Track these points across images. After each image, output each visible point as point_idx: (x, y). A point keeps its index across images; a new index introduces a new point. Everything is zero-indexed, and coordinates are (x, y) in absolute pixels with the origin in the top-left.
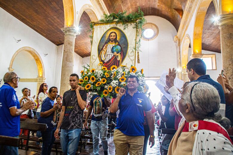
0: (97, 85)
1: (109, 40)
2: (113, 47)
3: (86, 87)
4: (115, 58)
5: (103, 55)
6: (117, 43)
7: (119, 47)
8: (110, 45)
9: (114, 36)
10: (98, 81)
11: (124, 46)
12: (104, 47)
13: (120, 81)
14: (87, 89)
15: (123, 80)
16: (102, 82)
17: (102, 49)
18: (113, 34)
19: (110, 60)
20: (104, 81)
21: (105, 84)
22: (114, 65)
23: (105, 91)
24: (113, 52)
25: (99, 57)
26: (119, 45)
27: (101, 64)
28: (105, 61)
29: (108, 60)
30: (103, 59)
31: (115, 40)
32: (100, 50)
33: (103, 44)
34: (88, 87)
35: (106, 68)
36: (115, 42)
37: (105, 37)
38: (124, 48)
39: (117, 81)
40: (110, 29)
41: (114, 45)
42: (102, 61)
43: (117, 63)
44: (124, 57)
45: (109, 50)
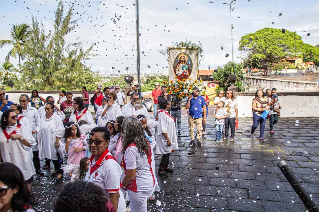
0: (175, 91)
1: (180, 62)
2: (183, 66)
3: (169, 93)
4: (185, 73)
5: (177, 71)
6: (186, 64)
7: (187, 66)
8: (182, 65)
9: (183, 59)
10: (175, 89)
11: (190, 66)
12: (178, 66)
13: (189, 89)
14: (170, 94)
16: (178, 90)
17: (176, 67)
18: (183, 57)
19: (181, 75)
20: (179, 89)
21: (180, 91)
22: (184, 78)
23: (180, 95)
24: (183, 69)
25: (174, 72)
26: (187, 64)
27: (176, 77)
28: (179, 75)
29: (180, 74)
30: (177, 73)
31: (184, 62)
33: (177, 64)
34: (170, 93)
35: (180, 80)
36: (185, 63)
37: (178, 59)
38: (190, 67)
39: (187, 90)
40: (180, 54)
41: (184, 65)
42: (177, 75)
43: (186, 77)
44: (190, 73)
45: (181, 68)
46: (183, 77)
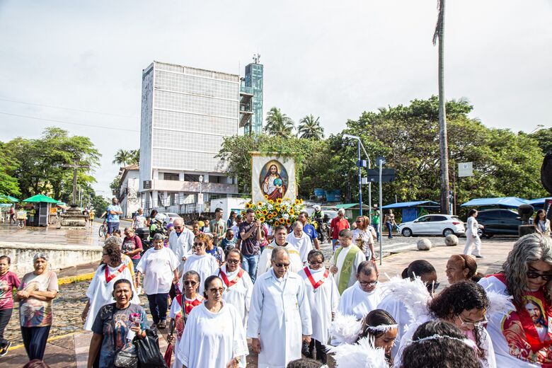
1: (270, 173)
2: (275, 180)
4: (278, 190)
5: (265, 188)
7: (280, 180)
8: (273, 178)
9: (275, 169)
12: (266, 180)
15: (291, 212)
17: (264, 182)
18: (274, 167)
19: (273, 193)
24: (275, 185)
25: (261, 189)
26: (280, 178)
28: (269, 194)
29: (271, 193)
30: (266, 191)
31: (276, 174)
32: (262, 183)
35: (272, 201)
36: (277, 176)
40: (270, 162)
41: (276, 178)
42: (265, 194)
43: (280, 196)
44: (285, 189)
45: (271, 183)
46: (276, 196)
